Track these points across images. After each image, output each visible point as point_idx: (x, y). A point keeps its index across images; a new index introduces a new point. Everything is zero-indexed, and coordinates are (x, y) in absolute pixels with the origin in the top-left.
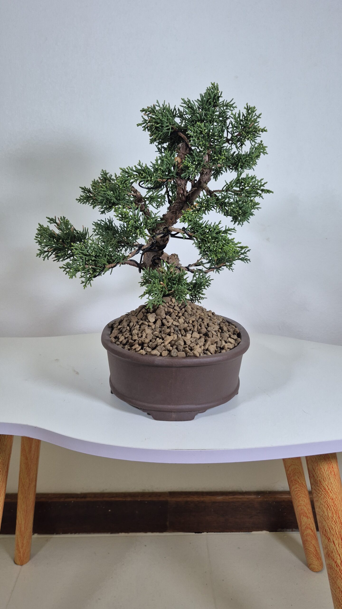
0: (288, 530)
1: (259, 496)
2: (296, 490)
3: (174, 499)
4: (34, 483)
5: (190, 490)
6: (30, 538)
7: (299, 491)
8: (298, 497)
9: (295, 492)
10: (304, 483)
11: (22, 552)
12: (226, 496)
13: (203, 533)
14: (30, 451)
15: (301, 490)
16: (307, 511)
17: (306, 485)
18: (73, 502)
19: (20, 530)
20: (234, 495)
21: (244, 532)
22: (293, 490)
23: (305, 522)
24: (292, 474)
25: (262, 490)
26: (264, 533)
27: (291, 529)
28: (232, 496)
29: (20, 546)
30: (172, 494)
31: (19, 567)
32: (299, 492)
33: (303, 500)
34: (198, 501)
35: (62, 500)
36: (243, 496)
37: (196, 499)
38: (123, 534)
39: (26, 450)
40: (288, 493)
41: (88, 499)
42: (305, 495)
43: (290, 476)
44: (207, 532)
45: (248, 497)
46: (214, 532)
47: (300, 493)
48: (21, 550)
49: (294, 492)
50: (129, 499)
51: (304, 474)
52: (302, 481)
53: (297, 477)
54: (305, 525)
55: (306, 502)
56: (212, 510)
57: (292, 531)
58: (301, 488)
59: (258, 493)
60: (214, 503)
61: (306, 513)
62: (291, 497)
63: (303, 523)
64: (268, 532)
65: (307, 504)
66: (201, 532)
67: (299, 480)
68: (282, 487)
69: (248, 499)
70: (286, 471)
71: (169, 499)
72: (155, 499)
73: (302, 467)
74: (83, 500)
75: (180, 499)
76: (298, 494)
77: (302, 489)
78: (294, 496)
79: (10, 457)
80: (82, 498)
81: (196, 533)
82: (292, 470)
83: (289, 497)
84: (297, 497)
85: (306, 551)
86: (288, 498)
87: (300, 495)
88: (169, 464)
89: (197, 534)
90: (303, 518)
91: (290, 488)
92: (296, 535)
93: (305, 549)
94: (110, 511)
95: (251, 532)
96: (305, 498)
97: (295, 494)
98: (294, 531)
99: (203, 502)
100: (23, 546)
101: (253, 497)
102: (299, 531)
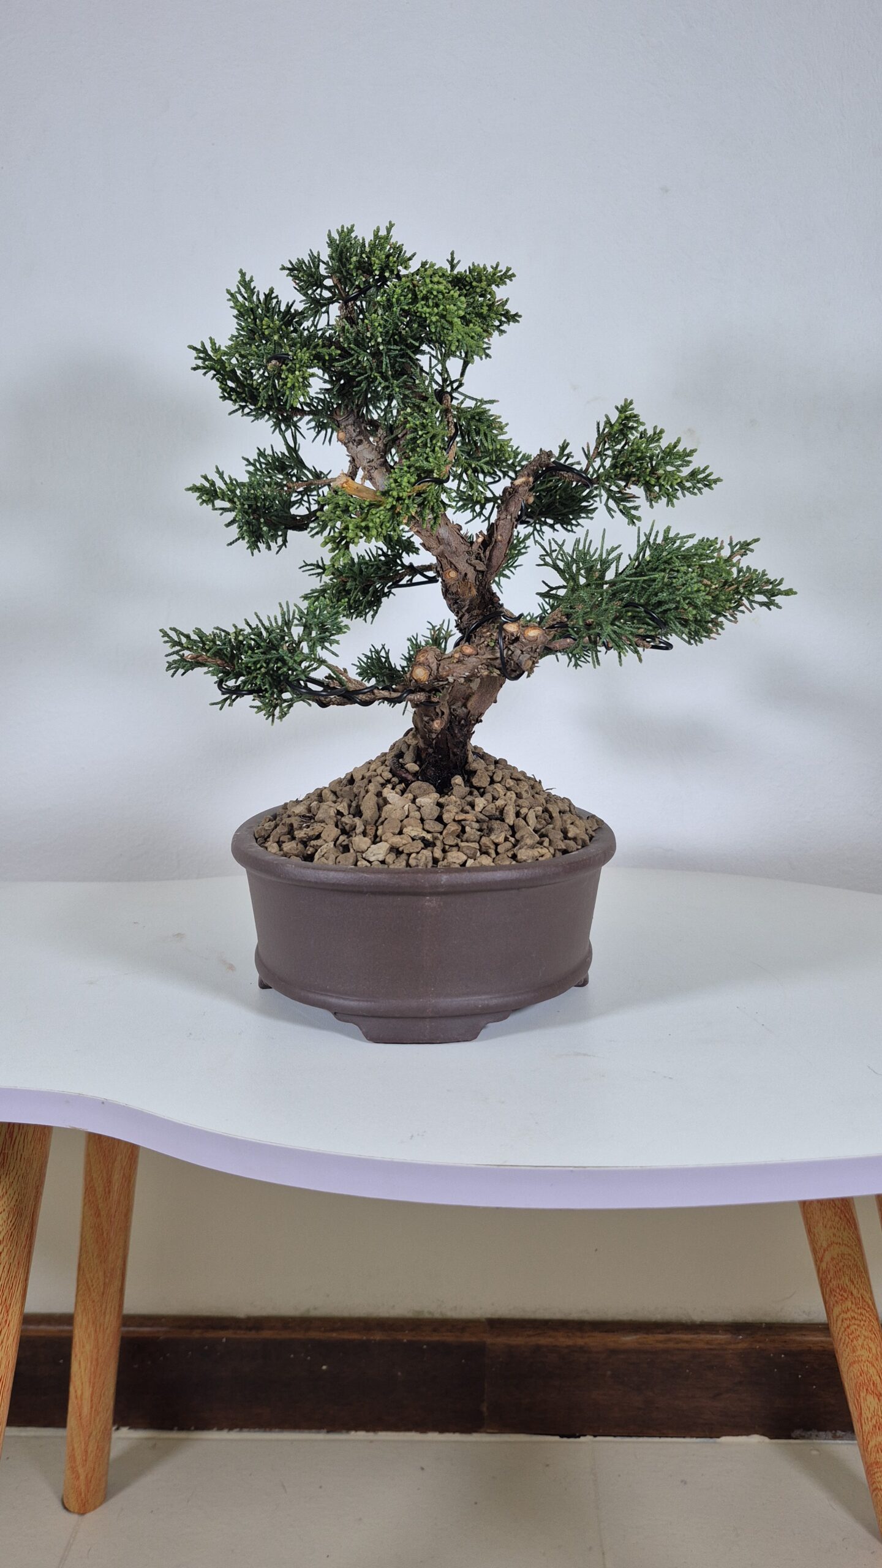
0: (822, 1433)
1: (741, 1337)
2: (845, 1316)
3: (502, 1340)
4: (117, 1283)
5: (547, 1315)
6: (107, 1437)
7: (853, 1321)
8: (851, 1337)
9: (842, 1321)
10: (867, 1296)
11: (82, 1477)
12: (647, 1334)
13: (582, 1439)
14: (108, 1192)
15: (860, 1318)
16: (878, 1377)
17: (874, 1304)
18: (224, 1340)
19: (78, 1414)
20: (668, 1333)
21: (697, 1437)
22: (838, 1316)
23: (872, 1409)
24: (832, 1272)
25: (750, 1318)
26: (755, 1439)
27: (831, 1431)
28: (662, 1333)
29: (79, 1458)
30: (496, 1324)
31: (74, 1518)
32: (855, 1324)
33: (866, 1347)
34: (568, 1347)
35: (196, 1334)
36: (695, 1336)
37: (563, 1340)
38: (361, 1435)
39: (95, 1190)
40: (824, 1328)
41: (267, 1334)
42: (870, 1331)
43: (829, 1277)
44: (595, 1436)
45: (709, 1337)
46: (615, 1436)
47: (856, 1327)
48: (81, 1470)
49: (839, 1322)
50: (378, 1336)
51: (866, 1272)
52: (862, 1291)
53: (847, 1278)
54: (871, 1419)
55: (874, 1351)
56: (609, 1373)
57: (835, 1437)
58: (859, 1311)
59: (737, 1328)
60: (614, 1352)
61: (874, 1384)
62: (831, 1339)
63: (867, 1412)
64: (766, 1439)
65: (877, 1359)
66: (577, 1434)
67: (852, 1287)
68: (804, 1312)
69: (708, 1343)
70: (816, 1261)
71: (489, 1339)
72: (449, 1338)
73: (861, 1251)
74: (252, 1335)
75: (518, 1340)
76: (852, 1328)
77: (861, 1314)
78: (840, 1334)
79: (41, 1194)
80: (250, 1329)
81: (562, 1436)
82: (833, 1259)
83: (823, 1339)
84: (847, 1338)
85: (876, 1495)
86: (822, 1342)
87: (858, 1333)
88: (479, 1207)
89: (565, 1439)
90: (865, 1399)
91: (829, 1311)
92: (845, 1450)
93: (874, 1490)
94: (324, 1367)
95: (719, 1437)
96: (871, 1339)
97: (843, 1329)
98: (840, 1438)
99: (582, 1350)
100: (86, 1460)
101: (722, 1337)
102: (853, 1439)
